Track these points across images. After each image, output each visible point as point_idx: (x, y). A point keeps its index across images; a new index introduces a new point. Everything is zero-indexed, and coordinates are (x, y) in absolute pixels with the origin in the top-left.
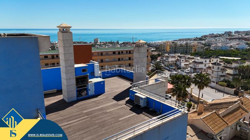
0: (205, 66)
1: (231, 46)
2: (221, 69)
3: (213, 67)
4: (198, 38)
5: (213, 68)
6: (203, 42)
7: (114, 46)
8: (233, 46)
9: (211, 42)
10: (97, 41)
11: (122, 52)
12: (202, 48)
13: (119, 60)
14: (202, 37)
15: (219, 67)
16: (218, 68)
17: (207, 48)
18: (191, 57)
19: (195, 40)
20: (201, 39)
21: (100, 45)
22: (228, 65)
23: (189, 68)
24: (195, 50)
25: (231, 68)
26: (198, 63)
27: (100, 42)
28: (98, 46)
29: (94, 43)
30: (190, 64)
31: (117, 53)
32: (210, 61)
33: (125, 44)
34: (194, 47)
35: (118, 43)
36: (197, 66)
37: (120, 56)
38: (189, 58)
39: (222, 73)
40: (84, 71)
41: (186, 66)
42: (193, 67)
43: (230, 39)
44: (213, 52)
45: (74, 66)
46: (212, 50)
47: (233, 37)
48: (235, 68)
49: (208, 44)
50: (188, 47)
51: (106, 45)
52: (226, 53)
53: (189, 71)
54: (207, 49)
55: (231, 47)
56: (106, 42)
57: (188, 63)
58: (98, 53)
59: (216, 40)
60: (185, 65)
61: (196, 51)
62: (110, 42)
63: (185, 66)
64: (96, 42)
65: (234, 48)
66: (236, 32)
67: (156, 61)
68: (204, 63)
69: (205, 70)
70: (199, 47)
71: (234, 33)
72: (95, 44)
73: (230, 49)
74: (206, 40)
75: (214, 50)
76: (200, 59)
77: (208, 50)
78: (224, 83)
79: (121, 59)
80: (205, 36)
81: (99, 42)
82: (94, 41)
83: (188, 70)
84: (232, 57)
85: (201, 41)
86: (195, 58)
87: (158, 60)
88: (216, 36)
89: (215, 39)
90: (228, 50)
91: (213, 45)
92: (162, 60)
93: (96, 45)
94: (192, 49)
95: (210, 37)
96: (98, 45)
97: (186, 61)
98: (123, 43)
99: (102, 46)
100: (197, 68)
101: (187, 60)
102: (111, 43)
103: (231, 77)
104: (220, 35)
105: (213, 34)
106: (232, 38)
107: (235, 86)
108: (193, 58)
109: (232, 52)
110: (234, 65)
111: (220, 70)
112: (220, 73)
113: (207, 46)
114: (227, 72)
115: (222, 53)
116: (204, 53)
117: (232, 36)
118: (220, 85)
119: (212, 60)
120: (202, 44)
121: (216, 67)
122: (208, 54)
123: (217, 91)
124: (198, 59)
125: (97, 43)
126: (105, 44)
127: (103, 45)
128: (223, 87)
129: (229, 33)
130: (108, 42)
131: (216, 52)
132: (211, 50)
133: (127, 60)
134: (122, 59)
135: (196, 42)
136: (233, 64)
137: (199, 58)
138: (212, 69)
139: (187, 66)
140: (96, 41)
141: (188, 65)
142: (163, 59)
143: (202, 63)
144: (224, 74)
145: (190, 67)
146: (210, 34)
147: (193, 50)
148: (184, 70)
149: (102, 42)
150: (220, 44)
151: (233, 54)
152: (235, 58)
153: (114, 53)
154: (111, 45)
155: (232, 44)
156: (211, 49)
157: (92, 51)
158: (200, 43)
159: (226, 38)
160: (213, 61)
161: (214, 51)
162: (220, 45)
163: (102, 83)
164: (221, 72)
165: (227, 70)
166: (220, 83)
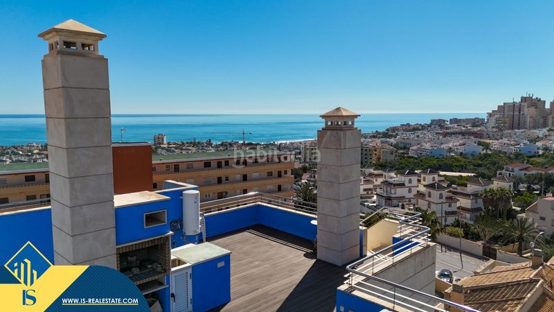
0: (410, 191)
1: (450, 148)
2: (447, 198)
3: (430, 193)
4: (379, 133)
5: (430, 196)
6: (392, 140)
7: (200, 151)
8: (454, 148)
9: (408, 141)
10: (161, 141)
11: (227, 163)
12: (392, 153)
13: (220, 181)
14: (388, 130)
15: (441, 194)
16: (441, 197)
17: (402, 153)
18: (376, 172)
19: (374, 137)
20: (386, 135)
21: (168, 150)
22: (460, 189)
23: (373, 197)
24: (379, 158)
25: (466, 195)
26: (395, 185)
27: (169, 144)
28: (164, 152)
29: (155, 145)
30: (376, 187)
31: (214, 164)
32: (419, 181)
33: (226, 146)
34: (376, 150)
35: (209, 144)
36: (393, 191)
37: (222, 172)
38: (371, 175)
39: (450, 206)
40: (151, 219)
41: (368, 193)
42: (385, 195)
43: (445, 135)
44: (416, 161)
45: (112, 201)
46: (412, 157)
47: (448, 131)
48: (476, 196)
49: (402, 145)
50: (364, 152)
51: (182, 149)
52: (442, 163)
53: (375, 205)
54: (402, 156)
55: (450, 150)
56: (183, 143)
57: (371, 186)
58: (168, 165)
59: (418, 136)
60: (365, 190)
61: (381, 161)
62: (191, 143)
63: (365, 193)
64: (160, 143)
65: (456, 153)
66: (452, 121)
67: (300, 183)
68: (407, 184)
69: (410, 201)
70: (386, 152)
71: (448, 123)
72: (156, 148)
73: (448, 154)
74: (398, 137)
75: (416, 156)
76: (395, 176)
77: (404, 157)
78: (457, 228)
79: (224, 179)
80: (394, 129)
81: (165, 142)
82: (155, 140)
83: (374, 202)
84: (455, 172)
85: (388, 139)
86: (384, 173)
87: (303, 181)
88: (415, 129)
89: (416, 134)
90: (445, 157)
91: (415, 148)
92: (312, 179)
93: (159, 150)
94: (371, 155)
95: (404, 130)
96: (163, 148)
97: (367, 182)
98: (222, 145)
99: (174, 152)
100: (393, 196)
101: (368, 178)
102: (194, 144)
103: (468, 215)
104: (423, 126)
105: (408, 125)
106: (448, 133)
107: (482, 234)
108: (381, 175)
109: (453, 162)
110: (471, 188)
111: (444, 200)
112: (446, 208)
113: (401, 149)
114: (458, 204)
115: (435, 162)
116: (397, 163)
117: (447, 128)
118: (451, 234)
119: (422, 179)
120: (391, 145)
121: (435, 193)
122: (406, 165)
123: (444, 249)
124: (393, 176)
125: (162, 146)
126: (180, 146)
127: (176, 148)
128: (458, 240)
129: (439, 123)
130: (188, 143)
131: (421, 161)
132: (410, 157)
133: (239, 182)
134: (227, 179)
135: (378, 141)
136: (468, 185)
137: (393, 174)
138: (427, 198)
139: (370, 192)
140: (159, 140)
141: (370, 189)
142: (314, 177)
143: (402, 185)
144: (454, 208)
145: (376, 194)
146: (402, 125)
147: (374, 158)
148: (365, 202)
149: (172, 142)
150: (428, 144)
151: (456, 166)
152: (463, 174)
153: (207, 164)
154: (194, 150)
155: (450, 145)
156: (410, 155)
157: (153, 162)
158: (386, 142)
159: (437, 133)
160: (424, 180)
161: (416, 159)
162: (427, 146)
163: (221, 264)
164: (447, 204)
165: (458, 200)
166: (449, 229)
